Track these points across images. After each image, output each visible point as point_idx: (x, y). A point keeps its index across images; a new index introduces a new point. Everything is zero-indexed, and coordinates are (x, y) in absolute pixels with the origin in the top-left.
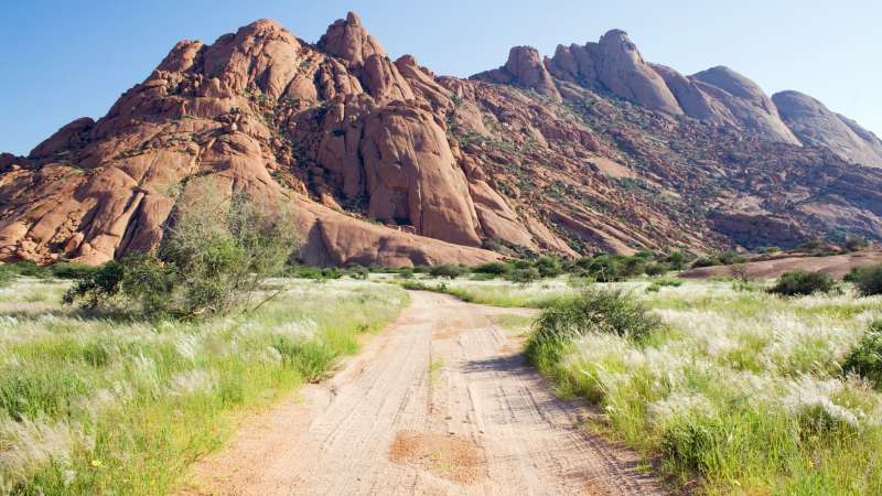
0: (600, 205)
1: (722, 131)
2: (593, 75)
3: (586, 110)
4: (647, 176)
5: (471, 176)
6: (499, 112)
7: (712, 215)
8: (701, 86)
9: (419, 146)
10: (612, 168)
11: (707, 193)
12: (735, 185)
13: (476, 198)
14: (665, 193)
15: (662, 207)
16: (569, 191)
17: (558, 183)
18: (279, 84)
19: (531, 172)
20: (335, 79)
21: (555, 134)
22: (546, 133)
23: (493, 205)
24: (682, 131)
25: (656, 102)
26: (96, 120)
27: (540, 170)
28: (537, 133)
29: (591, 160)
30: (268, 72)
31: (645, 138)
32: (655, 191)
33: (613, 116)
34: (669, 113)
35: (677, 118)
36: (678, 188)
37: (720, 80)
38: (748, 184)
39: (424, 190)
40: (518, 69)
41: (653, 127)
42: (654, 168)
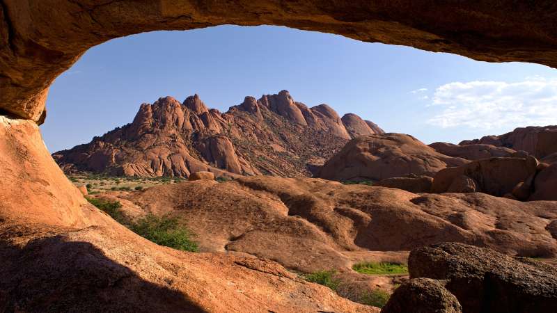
0: (272, 163)
1: (319, 132)
2: (275, 108)
3: (271, 123)
4: (290, 151)
5: (239, 155)
6: (242, 128)
7: (307, 165)
8: (314, 113)
9: (226, 148)
10: (278, 148)
11: (307, 157)
12: (318, 155)
13: (241, 162)
14: (295, 157)
15: (292, 162)
16: (264, 159)
17: (261, 156)
18: (181, 123)
19: (253, 152)
20: (196, 121)
21: (260, 136)
22: (257, 135)
23: (245, 164)
24: (305, 132)
25: (297, 121)
26: (120, 127)
27: (256, 151)
28: (254, 135)
29: (271, 145)
30: (177, 119)
31: (291, 136)
32: (291, 156)
33: (281, 126)
34: (301, 125)
35: (304, 127)
36: (299, 155)
37: (323, 110)
38: (322, 154)
39: (228, 160)
40: (248, 105)
41: (294, 131)
42: (292, 148)
